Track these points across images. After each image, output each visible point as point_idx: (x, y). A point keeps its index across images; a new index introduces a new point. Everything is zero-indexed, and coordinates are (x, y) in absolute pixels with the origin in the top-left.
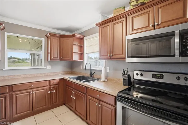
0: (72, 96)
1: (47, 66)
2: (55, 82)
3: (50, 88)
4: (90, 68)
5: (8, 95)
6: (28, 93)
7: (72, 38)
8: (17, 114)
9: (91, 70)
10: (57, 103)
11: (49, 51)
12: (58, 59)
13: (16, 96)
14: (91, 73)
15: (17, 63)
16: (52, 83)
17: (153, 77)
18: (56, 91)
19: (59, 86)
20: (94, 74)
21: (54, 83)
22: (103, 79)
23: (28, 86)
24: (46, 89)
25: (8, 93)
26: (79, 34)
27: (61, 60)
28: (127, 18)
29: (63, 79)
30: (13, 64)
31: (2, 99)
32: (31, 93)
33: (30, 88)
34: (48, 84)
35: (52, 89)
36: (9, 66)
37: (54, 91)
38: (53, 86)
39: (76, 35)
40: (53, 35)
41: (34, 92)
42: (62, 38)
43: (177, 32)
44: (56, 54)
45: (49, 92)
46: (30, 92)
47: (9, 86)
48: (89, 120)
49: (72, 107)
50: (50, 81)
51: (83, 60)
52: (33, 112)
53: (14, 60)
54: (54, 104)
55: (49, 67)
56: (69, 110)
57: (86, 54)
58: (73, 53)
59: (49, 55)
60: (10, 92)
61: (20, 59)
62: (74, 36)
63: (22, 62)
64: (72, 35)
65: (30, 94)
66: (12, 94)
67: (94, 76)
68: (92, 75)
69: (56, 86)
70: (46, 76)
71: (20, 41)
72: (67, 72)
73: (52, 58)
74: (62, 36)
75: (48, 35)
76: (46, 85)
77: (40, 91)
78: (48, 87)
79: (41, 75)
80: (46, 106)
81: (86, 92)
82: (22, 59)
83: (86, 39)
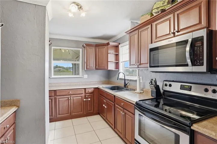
0: (104, 105)
1: (84, 75)
2: (90, 91)
3: (85, 95)
4: (124, 78)
5: (53, 98)
6: (67, 99)
7: (107, 46)
8: (59, 114)
9: (125, 80)
10: (92, 111)
11: (86, 61)
12: (94, 68)
13: (59, 100)
14: (125, 83)
15: (62, 72)
16: (87, 92)
17: (181, 89)
18: (91, 99)
19: (93, 95)
20: (128, 84)
21: (88, 91)
22: (138, 90)
23: (67, 92)
24: (82, 96)
25: (53, 96)
26: (114, 42)
27: (96, 69)
28: (152, 25)
29: (97, 88)
30: (58, 73)
31: (50, 100)
32: (70, 98)
33: (69, 94)
34: (84, 92)
35: (87, 97)
36: (54, 75)
37: (89, 99)
38: (88, 94)
39: (110, 43)
40: (88, 45)
41: (72, 98)
42: (97, 47)
43: (190, 40)
44: (92, 64)
45: (85, 100)
46: (68, 98)
47: (54, 91)
48: (117, 129)
49: (104, 116)
50: (85, 89)
51: (119, 69)
52: (71, 116)
53: (59, 69)
54: (89, 111)
55: (86, 76)
56: (102, 119)
57: (122, 63)
58: (108, 62)
59: (86, 64)
60: (54, 96)
61: (64, 68)
62: (108, 44)
63: (66, 71)
64: (107, 43)
65: (68, 99)
66: (56, 98)
67: (128, 86)
68: (125, 85)
69: (91, 94)
70: (82, 85)
71: (63, 52)
72: (103, 82)
73: (88, 67)
74: (97, 46)
75: (84, 45)
76: (82, 93)
77: (77, 98)
78: (83, 95)
79: (78, 84)
80: (82, 113)
81: (115, 101)
82: (66, 68)
83: (122, 47)
